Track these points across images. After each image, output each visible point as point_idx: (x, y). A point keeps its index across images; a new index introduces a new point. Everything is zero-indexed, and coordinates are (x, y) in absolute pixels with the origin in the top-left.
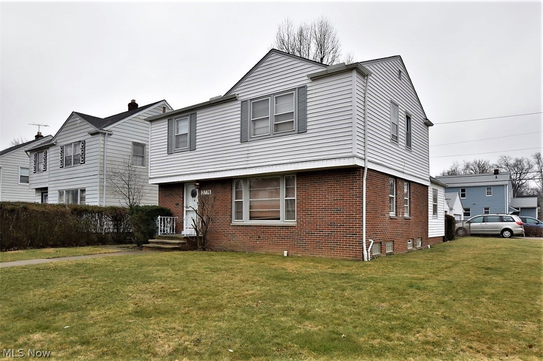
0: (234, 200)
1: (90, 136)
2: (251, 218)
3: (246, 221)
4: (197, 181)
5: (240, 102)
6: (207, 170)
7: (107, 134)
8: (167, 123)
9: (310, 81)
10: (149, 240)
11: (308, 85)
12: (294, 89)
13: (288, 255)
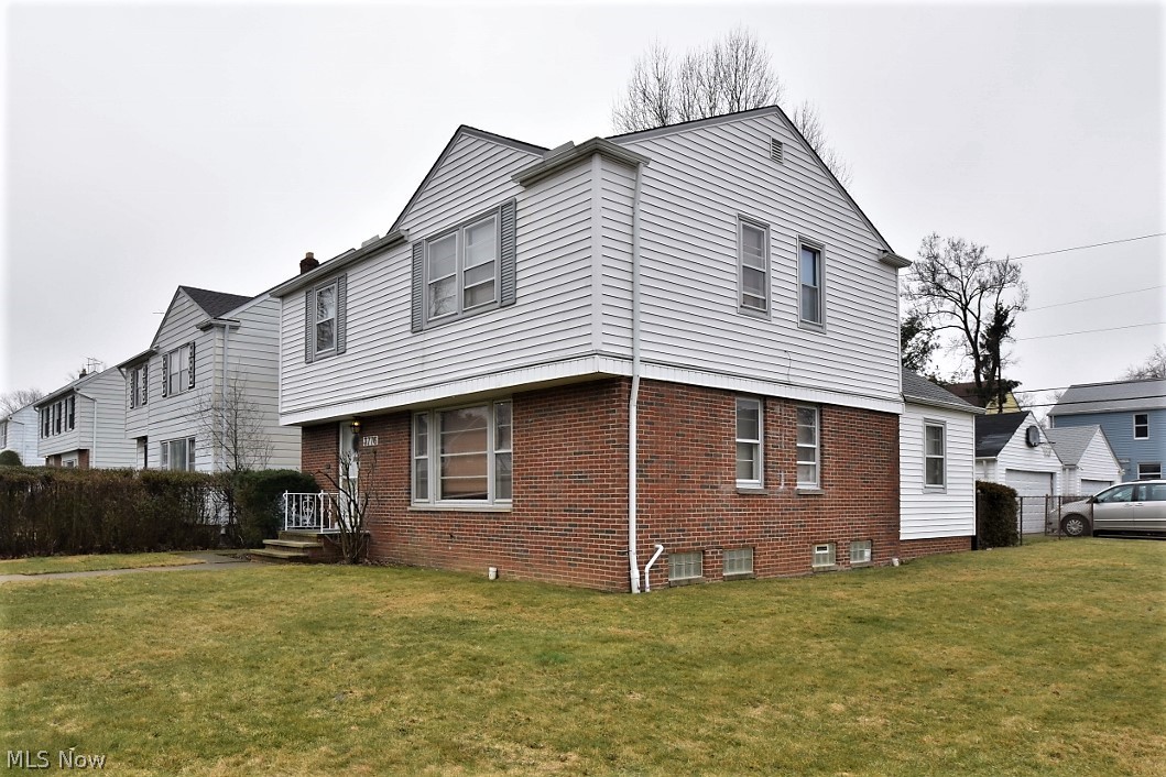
0: (414, 457)
1: (202, 333)
2: (445, 495)
3: (434, 502)
4: (357, 417)
5: (410, 247)
6: (361, 395)
7: (227, 327)
8: (304, 299)
9: (521, 189)
10: (265, 541)
11: (519, 198)
12: (494, 211)
13: (497, 576)
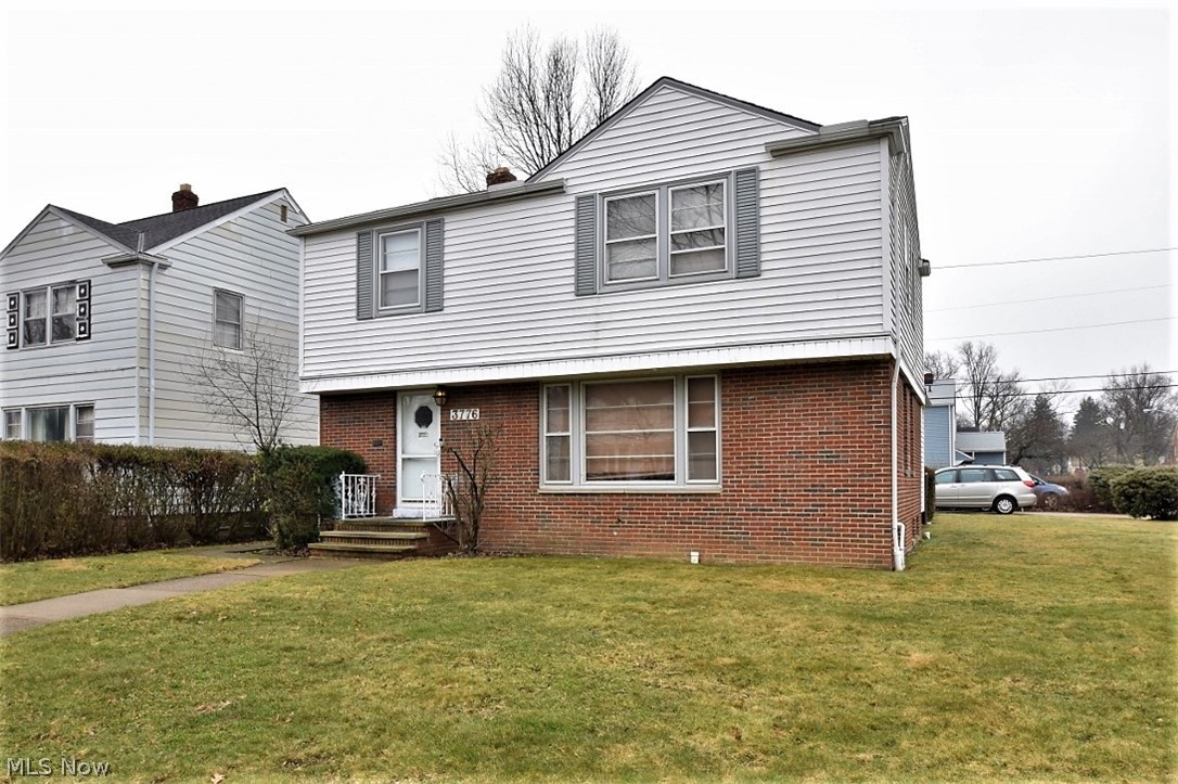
0: (544, 434)
1: (109, 270)
2: (589, 477)
3: (578, 482)
4: (441, 387)
5: (573, 199)
6: (479, 361)
7: (156, 265)
8: (354, 242)
9: (768, 157)
10: (322, 534)
11: (762, 167)
12: (726, 175)
13: (699, 561)
